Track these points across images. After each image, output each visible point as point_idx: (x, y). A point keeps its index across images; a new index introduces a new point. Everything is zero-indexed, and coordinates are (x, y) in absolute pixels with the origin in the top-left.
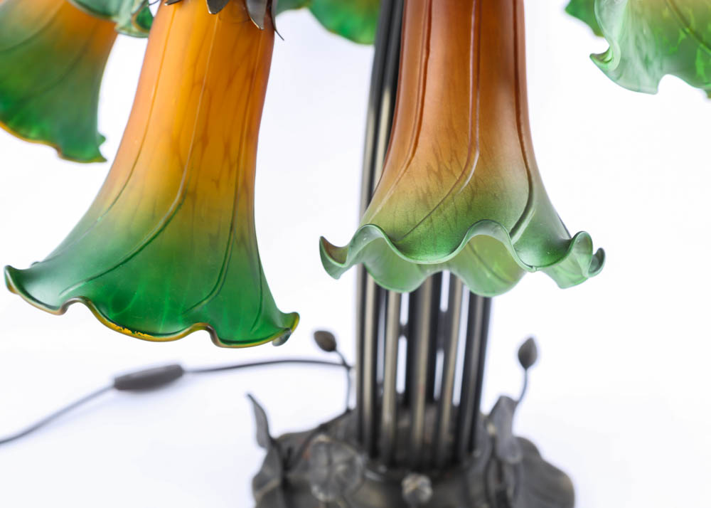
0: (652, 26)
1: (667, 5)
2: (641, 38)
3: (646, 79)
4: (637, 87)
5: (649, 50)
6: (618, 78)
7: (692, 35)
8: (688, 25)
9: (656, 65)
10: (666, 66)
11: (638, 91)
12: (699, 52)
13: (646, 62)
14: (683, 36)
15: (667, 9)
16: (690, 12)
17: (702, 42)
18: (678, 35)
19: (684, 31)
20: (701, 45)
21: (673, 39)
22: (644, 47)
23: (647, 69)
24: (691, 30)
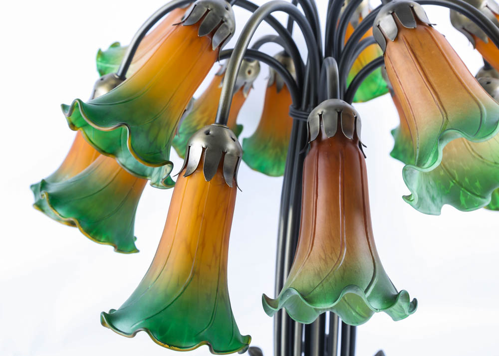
0: (435, 180)
1: (442, 168)
2: (430, 187)
3: (433, 208)
5: (434, 192)
6: (418, 208)
7: (457, 184)
8: (454, 178)
9: (438, 200)
10: (444, 200)
12: (461, 192)
13: (433, 199)
14: (452, 184)
15: (442, 171)
16: (455, 171)
17: (462, 187)
18: (449, 184)
19: (452, 182)
20: (463, 189)
21: (447, 186)
22: (431, 191)
23: (434, 203)
24: (456, 181)
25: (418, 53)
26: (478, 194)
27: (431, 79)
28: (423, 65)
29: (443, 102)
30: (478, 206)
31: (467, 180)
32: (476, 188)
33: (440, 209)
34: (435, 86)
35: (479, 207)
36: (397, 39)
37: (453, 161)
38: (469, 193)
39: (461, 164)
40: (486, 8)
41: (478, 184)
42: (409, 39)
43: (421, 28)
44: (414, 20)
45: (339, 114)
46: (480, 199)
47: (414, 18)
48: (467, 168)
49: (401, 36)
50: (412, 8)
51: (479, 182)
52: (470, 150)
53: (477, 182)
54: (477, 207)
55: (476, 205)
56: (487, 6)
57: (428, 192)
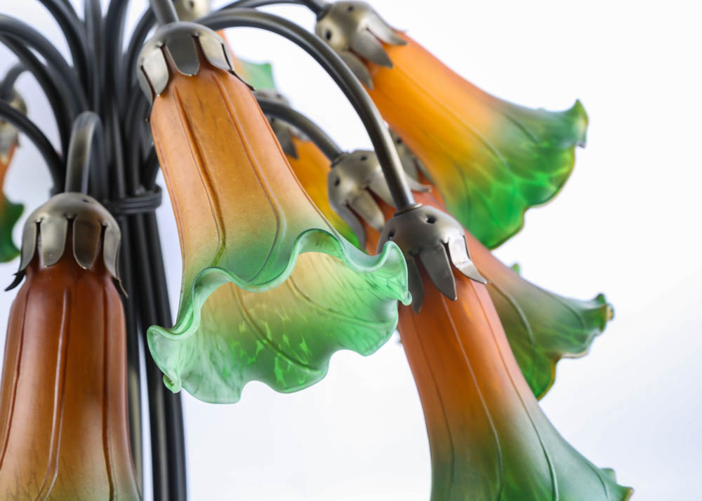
0: (228, 340)
1: (244, 319)
2: (217, 354)
3: (225, 390)
4: (213, 399)
5: (226, 363)
6: (195, 392)
7: (270, 346)
8: (265, 336)
9: (235, 377)
10: (245, 374)
11: (215, 403)
12: (276, 359)
13: (224, 377)
14: (260, 346)
15: (244, 323)
16: (266, 325)
17: (279, 350)
18: (256, 347)
19: (261, 342)
20: (279, 354)
21: (251, 350)
22: (220, 362)
23: (226, 382)
24: (268, 340)
25: (194, 121)
26: (305, 363)
27: (211, 169)
28: (201, 143)
29: (223, 212)
30: (305, 383)
31: (285, 339)
32: (300, 352)
33: (239, 391)
34: (215, 181)
35: (308, 384)
36: (165, 93)
37: (264, 306)
38: (290, 362)
39: (277, 311)
40: (367, 33)
41: (303, 346)
42: (183, 95)
43: (208, 74)
44: (197, 60)
45: (70, 222)
46: (308, 371)
47: (197, 56)
48: (285, 318)
49: (172, 87)
50: (197, 39)
51: (306, 342)
52: (293, 287)
53: (301, 342)
54: (302, 387)
55: (301, 382)
56: (368, 29)
57: (215, 363)
